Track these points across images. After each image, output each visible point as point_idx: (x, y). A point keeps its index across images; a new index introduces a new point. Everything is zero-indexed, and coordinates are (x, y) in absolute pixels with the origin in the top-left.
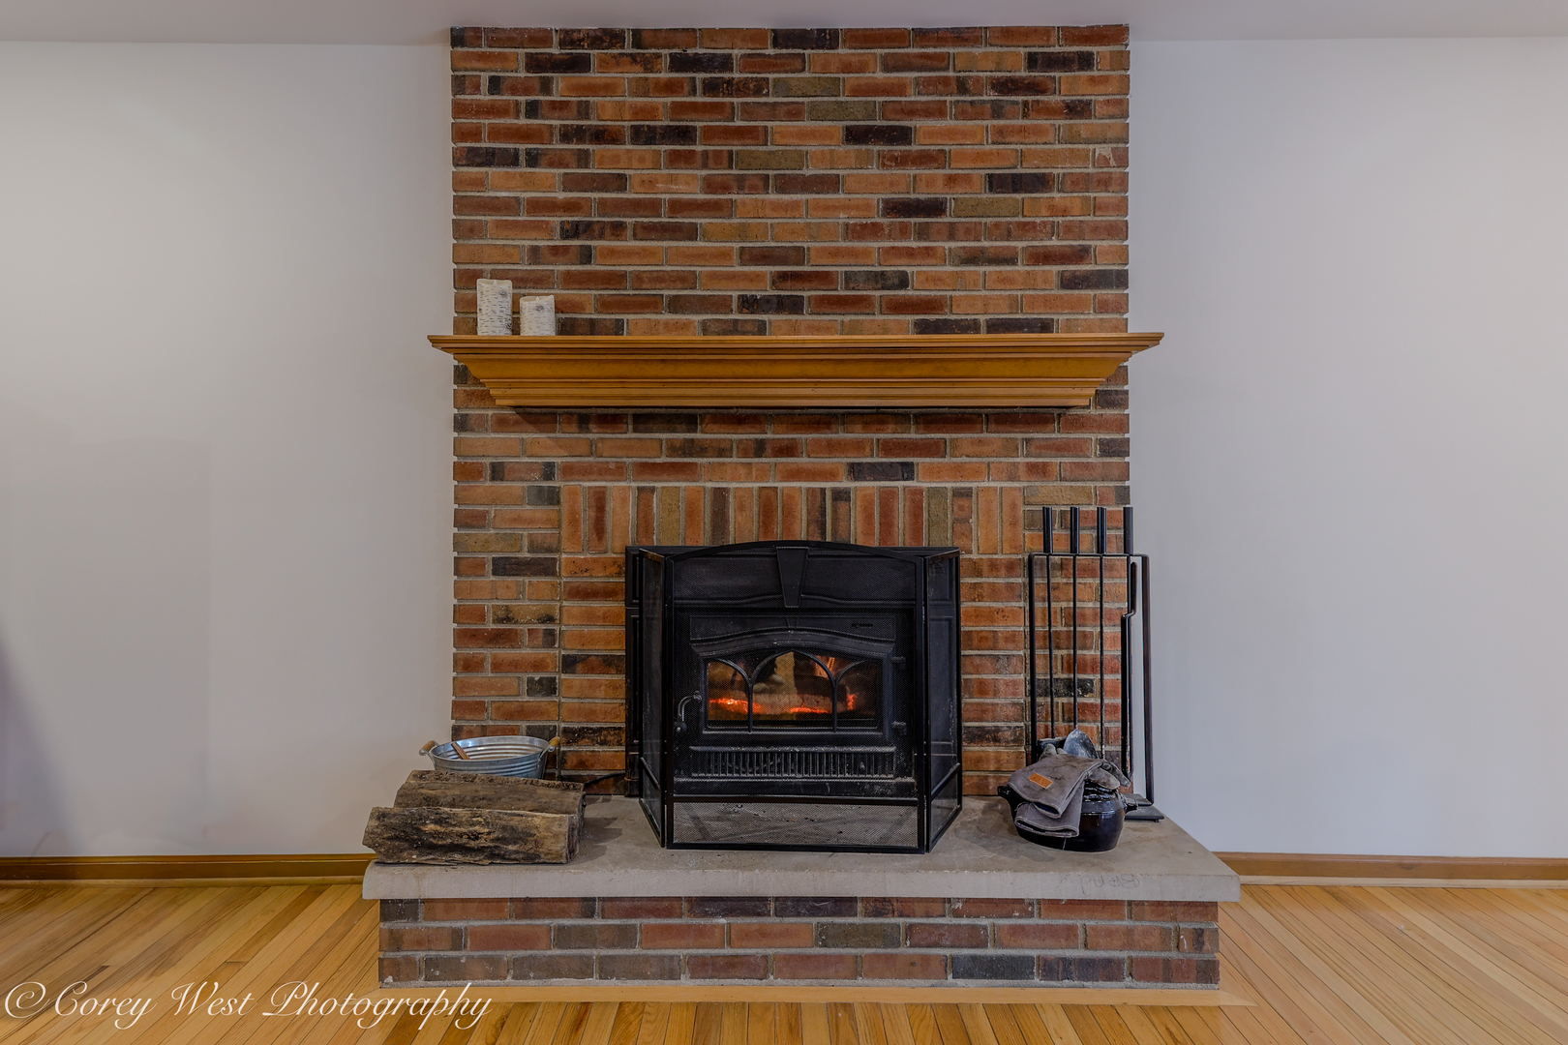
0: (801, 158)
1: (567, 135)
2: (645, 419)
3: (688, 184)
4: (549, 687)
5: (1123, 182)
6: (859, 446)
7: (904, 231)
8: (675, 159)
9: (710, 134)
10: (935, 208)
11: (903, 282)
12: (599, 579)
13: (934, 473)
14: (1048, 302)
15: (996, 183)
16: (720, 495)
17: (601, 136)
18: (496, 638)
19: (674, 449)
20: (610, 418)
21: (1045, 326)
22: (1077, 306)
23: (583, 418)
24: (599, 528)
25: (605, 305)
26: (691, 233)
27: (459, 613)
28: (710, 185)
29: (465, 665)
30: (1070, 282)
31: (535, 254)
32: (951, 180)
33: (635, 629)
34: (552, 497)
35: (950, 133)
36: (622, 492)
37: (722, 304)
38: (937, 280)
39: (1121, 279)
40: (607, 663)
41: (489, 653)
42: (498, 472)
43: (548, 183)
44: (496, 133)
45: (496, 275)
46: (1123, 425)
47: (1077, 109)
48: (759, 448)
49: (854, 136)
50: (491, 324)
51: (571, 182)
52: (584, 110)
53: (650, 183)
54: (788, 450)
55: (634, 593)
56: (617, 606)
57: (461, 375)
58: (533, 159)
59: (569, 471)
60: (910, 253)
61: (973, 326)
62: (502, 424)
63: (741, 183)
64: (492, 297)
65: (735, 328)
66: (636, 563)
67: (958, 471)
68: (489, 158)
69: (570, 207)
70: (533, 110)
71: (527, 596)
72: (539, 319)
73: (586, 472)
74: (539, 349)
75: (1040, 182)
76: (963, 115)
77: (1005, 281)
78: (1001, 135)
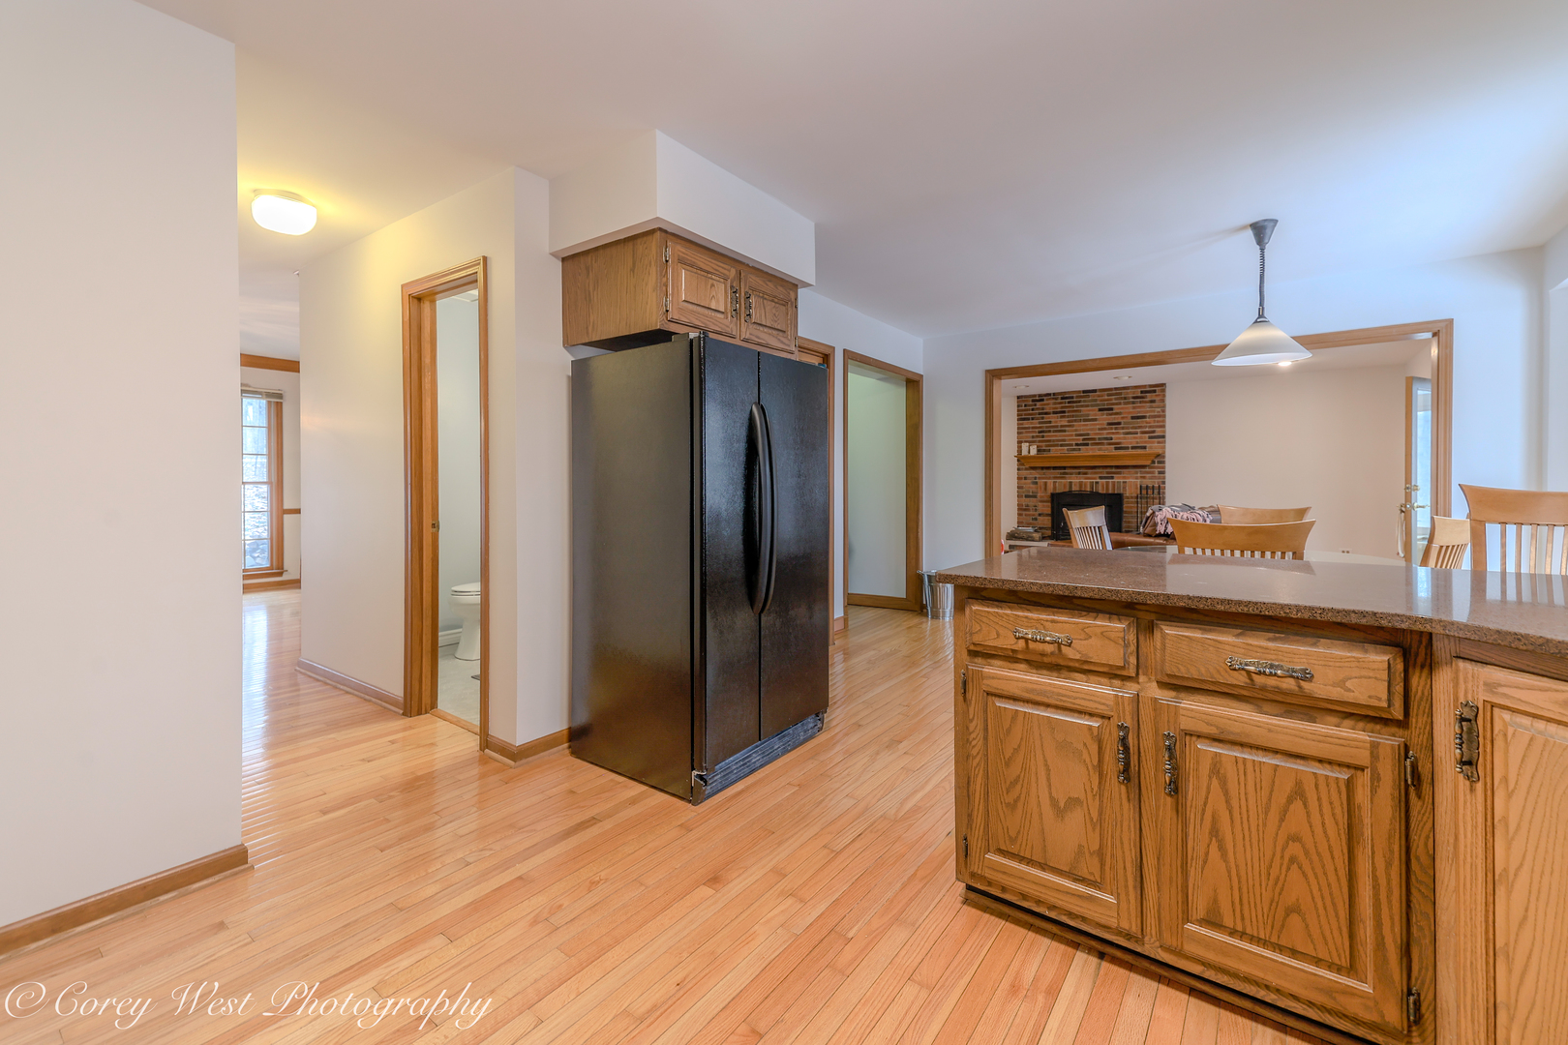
0: (1088, 415)
1: (1040, 414)
2: (1055, 468)
3: (1064, 422)
4: (1036, 519)
5: (1164, 416)
6: (1101, 473)
7: (1112, 429)
8: (1062, 417)
9: (1069, 412)
10: (1119, 423)
11: (1111, 439)
12: (1045, 499)
13: (1118, 478)
14: (1146, 442)
15: (1133, 418)
16: (1071, 483)
17: (1046, 413)
18: (1025, 510)
19: (1061, 474)
20: (1048, 468)
21: (1145, 448)
22: (1153, 442)
23: (1042, 468)
24: (1046, 489)
25: (1047, 446)
26: (1065, 431)
27: (1018, 505)
28: (1069, 421)
29: (1019, 515)
30: (1150, 438)
31: (1033, 437)
32: (1123, 418)
33: (1052, 508)
34: (1036, 483)
35: (1122, 408)
36: (1050, 483)
37: (1072, 445)
38: (1119, 438)
39: (1164, 437)
40: (1047, 515)
41: (1024, 513)
42: (1025, 478)
43: (1036, 423)
44: (1025, 415)
45: (1026, 442)
46: (1164, 468)
47: (1152, 401)
48: (1079, 473)
49: (1100, 410)
50: (1025, 452)
51: (1040, 423)
52: (1043, 409)
53: (1056, 422)
54: (1086, 474)
55: (1052, 502)
56: (1049, 504)
57: (1018, 460)
58: (1033, 419)
59: (1040, 478)
60: (1113, 433)
61: (1127, 448)
62: (1026, 469)
63: (1075, 421)
64: (1025, 446)
65: (1074, 450)
66: (1053, 495)
67: (1124, 478)
68: (1024, 419)
69: (1040, 427)
70: (1033, 410)
71: (1031, 502)
72: (1034, 451)
73: (1043, 478)
74: (1033, 457)
75: (1144, 417)
76: (1125, 403)
77: (1135, 438)
78: (1134, 408)
